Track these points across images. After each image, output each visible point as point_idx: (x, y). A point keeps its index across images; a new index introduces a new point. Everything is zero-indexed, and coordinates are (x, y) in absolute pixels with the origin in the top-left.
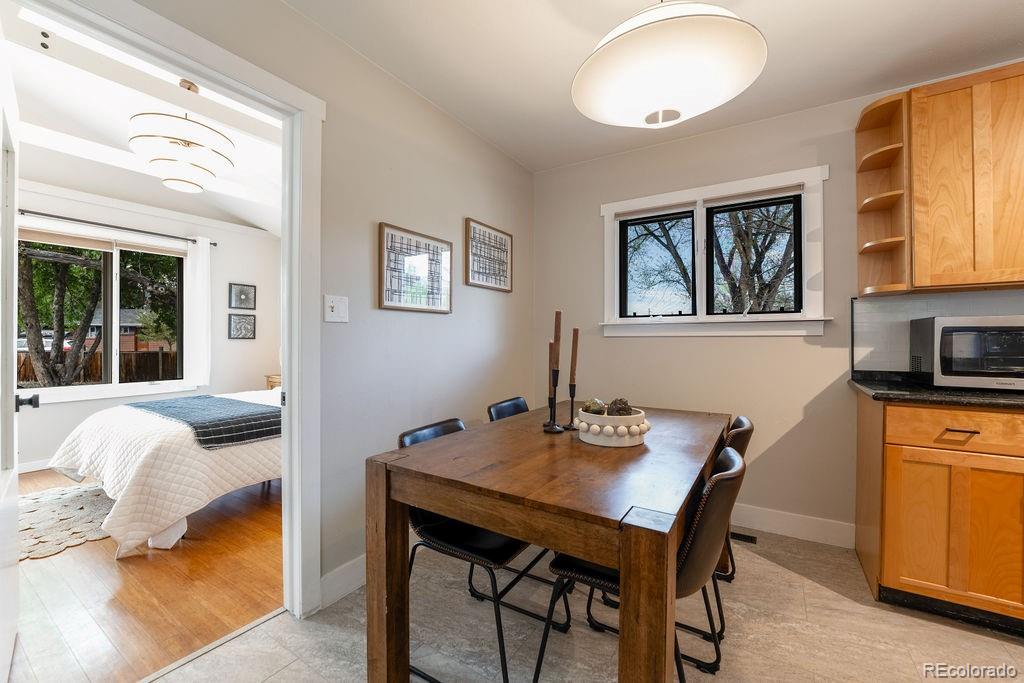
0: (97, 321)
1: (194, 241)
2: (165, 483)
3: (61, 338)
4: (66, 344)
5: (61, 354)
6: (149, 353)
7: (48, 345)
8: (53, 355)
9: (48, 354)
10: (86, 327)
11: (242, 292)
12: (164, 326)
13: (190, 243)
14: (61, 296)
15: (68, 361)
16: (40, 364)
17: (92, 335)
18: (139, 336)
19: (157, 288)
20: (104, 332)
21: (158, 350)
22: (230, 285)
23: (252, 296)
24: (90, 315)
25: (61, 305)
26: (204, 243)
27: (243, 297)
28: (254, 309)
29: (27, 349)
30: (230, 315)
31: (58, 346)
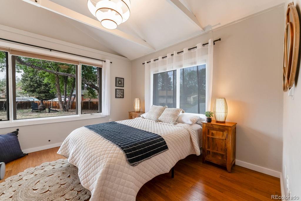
0: (74, 93)
1: (105, 61)
2: (113, 191)
3: (66, 97)
4: (67, 99)
5: (66, 102)
6: (86, 102)
7: (63, 100)
8: (64, 102)
9: (63, 102)
10: (71, 95)
11: (120, 81)
12: (90, 94)
13: (103, 62)
14: (66, 86)
15: (67, 104)
16: (61, 105)
17: (73, 97)
18: (83, 97)
19: (89, 83)
20: (76, 96)
21: (88, 101)
22: (116, 78)
23: (123, 82)
24: (72, 91)
25: (66, 88)
26: (108, 61)
27: (120, 82)
28: (123, 87)
29: (58, 100)
30: (116, 89)
31: (65, 100)
